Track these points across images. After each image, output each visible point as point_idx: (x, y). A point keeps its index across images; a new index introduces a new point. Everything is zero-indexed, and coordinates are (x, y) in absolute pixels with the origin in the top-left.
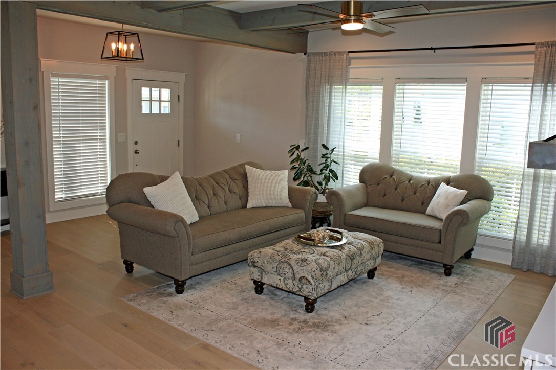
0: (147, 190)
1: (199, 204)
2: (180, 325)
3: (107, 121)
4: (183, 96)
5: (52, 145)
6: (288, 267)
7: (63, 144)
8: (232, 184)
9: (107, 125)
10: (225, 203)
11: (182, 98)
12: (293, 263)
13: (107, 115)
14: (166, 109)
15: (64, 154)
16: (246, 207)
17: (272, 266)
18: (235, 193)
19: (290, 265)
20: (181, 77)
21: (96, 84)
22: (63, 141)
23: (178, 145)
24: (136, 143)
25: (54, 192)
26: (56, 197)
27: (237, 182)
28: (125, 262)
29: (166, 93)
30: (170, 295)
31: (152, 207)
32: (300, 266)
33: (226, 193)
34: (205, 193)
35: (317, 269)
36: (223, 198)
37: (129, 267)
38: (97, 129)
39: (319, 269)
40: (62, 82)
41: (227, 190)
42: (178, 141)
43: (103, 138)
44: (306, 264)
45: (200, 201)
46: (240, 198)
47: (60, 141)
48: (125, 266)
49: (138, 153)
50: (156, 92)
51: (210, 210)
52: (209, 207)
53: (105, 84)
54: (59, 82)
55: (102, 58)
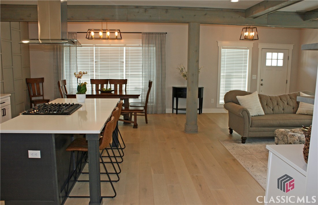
0: (238, 97)
1: (267, 108)
2: (232, 152)
3: (247, 69)
4: (291, 57)
5: (220, 78)
6: (286, 137)
7: (226, 79)
8: (289, 101)
9: (247, 71)
10: (283, 110)
11: (290, 58)
12: (288, 136)
13: (248, 66)
14: (280, 64)
15: (225, 83)
16: (295, 113)
17: (281, 137)
18: (290, 106)
19: (287, 136)
20: (291, 47)
21: (243, 51)
22: (226, 77)
23: (287, 83)
24: (262, 80)
25: (219, 100)
26: (220, 102)
27: (293, 100)
28: (230, 129)
29: (281, 55)
30: (239, 143)
31: (240, 105)
32: (290, 137)
33: (284, 105)
34: (272, 103)
35: (297, 140)
36: (282, 107)
37: (231, 132)
38: (242, 73)
39: (299, 140)
40: (227, 51)
41: (286, 103)
42: (287, 81)
43: (245, 77)
44: (293, 137)
45: (268, 107)
46: (293, 109)
47: (224, 77)
48: (229, 130)
49: (262, 85)
50: (275, 54)
51: (273, 112)
52: (273, 110)
53: (247, 51)
54: (225, 51)
55: (240, 40)
